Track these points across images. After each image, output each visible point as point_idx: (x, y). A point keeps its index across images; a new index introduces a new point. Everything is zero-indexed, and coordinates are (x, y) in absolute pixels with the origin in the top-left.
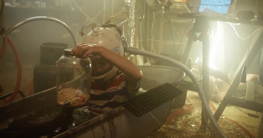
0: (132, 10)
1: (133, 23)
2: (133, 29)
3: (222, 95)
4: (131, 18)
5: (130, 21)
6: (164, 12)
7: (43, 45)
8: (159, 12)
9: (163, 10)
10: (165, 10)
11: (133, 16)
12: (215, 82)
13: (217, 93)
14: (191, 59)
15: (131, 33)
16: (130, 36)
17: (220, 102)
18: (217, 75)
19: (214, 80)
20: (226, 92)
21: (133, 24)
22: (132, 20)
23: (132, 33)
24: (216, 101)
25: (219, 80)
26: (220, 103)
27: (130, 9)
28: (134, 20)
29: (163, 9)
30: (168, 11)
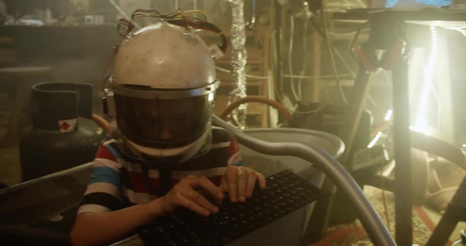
0: (238, 12)
1: (241, 38)
2: (242, 52)
3: (449, 193)
4: (236, 28)
5: (234, 35)
6: (309, 14)
7: (38, 90)
8: (299, 14)
9: (307, 8)
10: (311, 9)
11: (241, 24)
12: (431, 163)
13: (437, 188)
14: (369, 112)
15: (238, 61)
16: (236, 68)
17: (443, 209)
18: (435, 148)
19: (429, 160)
20: (456, 188)
21: (240, 40)
22: (240, 33)
23: (240, 59)
24: (434, 207)
25: (440, 159)
26: (443, 212)
27: (233, 9)
28: (243, 34)
29: (305, 6)
30: (318, 12)
